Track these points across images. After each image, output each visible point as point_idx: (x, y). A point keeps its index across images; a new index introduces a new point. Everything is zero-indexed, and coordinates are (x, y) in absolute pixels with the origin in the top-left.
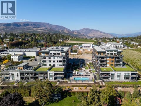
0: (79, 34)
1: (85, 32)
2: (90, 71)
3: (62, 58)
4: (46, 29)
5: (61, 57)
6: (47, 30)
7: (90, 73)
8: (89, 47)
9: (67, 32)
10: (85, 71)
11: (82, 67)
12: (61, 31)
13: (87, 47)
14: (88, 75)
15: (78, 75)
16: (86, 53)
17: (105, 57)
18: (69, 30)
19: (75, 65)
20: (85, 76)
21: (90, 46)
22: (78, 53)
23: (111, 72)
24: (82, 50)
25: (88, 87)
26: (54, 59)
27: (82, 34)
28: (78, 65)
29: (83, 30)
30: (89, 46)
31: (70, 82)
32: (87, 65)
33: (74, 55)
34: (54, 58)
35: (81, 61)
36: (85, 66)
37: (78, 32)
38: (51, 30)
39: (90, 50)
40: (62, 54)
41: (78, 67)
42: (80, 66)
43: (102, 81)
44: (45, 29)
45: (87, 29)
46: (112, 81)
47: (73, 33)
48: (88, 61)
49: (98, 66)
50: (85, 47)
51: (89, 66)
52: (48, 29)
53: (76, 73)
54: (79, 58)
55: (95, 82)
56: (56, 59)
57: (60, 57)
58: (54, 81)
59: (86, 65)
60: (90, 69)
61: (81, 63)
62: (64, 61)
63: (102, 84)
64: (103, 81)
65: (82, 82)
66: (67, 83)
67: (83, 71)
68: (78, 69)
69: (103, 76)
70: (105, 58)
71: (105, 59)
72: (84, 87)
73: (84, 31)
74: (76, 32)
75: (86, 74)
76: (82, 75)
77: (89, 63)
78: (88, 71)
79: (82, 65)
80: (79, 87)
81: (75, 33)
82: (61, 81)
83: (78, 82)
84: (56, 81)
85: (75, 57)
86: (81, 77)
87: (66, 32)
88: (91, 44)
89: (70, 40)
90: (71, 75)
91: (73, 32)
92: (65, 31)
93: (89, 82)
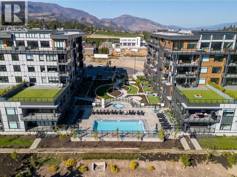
0: (113, 26)
1: (125, 24)
2: (144, 99)
3: (56, 58)
4: (53, 15)
5: (53, 55)
6: (53, 17)
7: (143, 104)
8: (134, 44)
9: (92, 22)
10: (130, 98)
11: (120, 86)
12: (79, 19)
13: (129, 44)
14: (139, 114)
15: (108, 113)
16: (128, 55)
17: (196, 57)
18: (94, 19)
19: (100, 83)
20: (130, 117)
21: (136, 42)
22: (109, 56)
23: (222, 106)
24: (118, 50)
25: (141, 159)
26: (32, 60)
27: (119, 26)
28: (110, 81)
29: (120, 18)
30: (134, 42)
31: (78, 140)
32: (134, 82)
33: (100, 60)
34: (29, 58)
35: (117, 73)
36: (128, 85)
37: (112, 22)
38: (63, 18)
39: (136, 50)
40: (57, 44)
41: (108, 87)
42: (115, 85)
43: (187, 134)
44: (50, 15)
45: (128, 18)
46: (222, 135)
47: (102, 24)
48: (135, 71)
49: (168, 84)
50: (125, 44)
51: (137, 84)
52: (57, 15)
53: (103, 106)
54: (112, 65)
55: (165, 140)
56: (37, 62)
57: (48, 54)
58: (26, 133)
59: (130, 82)
60: (141, 94)
61: (117, 77)
62: (62, 69)
63: (192, 147)
64: (193, 135)
65: (120, 140)
66: (67, 142)
67: (123, 100)
68: (110, 91)
69: (193, 118)
70: (194, 60)
71: (193, 63)
72: (127, 161)
73: (122, 21)
74: (107, 23)
75: (131, 108)
76: (121, 113)
77: (138, 77)
78: (137, 99)
79: (120, 81)
80: (110, 161)
81: (107, 25)
82: (49, 133)
83: (106, 139)
84: (32, 133)
85: (104, 64)
86: (118, 117)
87: (89, 22)
88: (139, 38)
89: (96, 33)
90: (87, 110)
91: (103, 21)
92: (88, 20)
93: (145, 140)
